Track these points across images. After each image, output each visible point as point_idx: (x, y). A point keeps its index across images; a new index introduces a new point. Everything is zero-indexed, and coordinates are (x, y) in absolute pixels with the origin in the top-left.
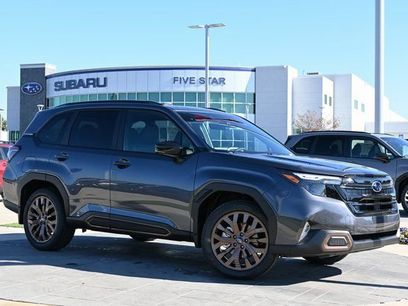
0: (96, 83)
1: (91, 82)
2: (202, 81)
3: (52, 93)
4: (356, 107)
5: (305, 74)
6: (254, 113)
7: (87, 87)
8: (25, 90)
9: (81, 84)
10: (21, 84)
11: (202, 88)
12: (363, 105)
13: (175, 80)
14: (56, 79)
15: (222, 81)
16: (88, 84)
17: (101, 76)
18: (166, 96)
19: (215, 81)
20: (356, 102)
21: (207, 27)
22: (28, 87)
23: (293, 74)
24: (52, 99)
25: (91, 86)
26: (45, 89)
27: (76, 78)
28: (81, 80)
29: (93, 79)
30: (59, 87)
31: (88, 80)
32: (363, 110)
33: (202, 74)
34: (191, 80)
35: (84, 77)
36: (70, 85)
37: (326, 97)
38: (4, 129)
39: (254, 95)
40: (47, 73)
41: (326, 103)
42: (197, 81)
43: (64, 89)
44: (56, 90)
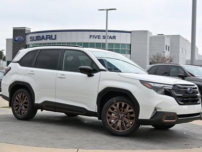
0: (51, 37)
3: (29, 42)
4: (182, 52)
6: (130, 54)
8: (15, 40)
9: (43, 38)
10: (13, 37)
11: (103, 41)
14: (31, 35)
15: (114, 37)
16: (47, 38)
17: (53, 34)
19: (110, 37)
21: (107, 10)
25: (48, 39)
26: (25, 40)
27: (41, 35)
28: (43, 36)
29: (49, 36)
31: (47, 36)
33: (104, 34)
34: (99, 37)
35: (45, 34)
36: (38, 38)
37: (166, 46)
38: (4, 60)
39: (130, 45)
40: (26, 32)
41: (166, 49)
42: (102, 37)
43: (35, 40)
44: (31, 41)
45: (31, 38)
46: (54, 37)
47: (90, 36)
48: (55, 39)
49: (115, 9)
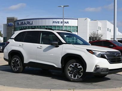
3: (16, 26)
6: (77, 32)
7: (27, 24)
9: (25, 23)
10: (7, 23)
11: (62, 25)
12: (110, 30)
15: (68, 22)
17: (31, 21)
19: (65, 22)
20: (108, 29)
27: (24, 21)
32: (110, 31)
33: (62, 20)
34: (58, 22)
37: (99, 27)
38: (2, 37)
39: (77, 27)
40: (15, 20)
41: (99, 29)
42: (60, 22)
47: (53, 22)
49: (68, 6)
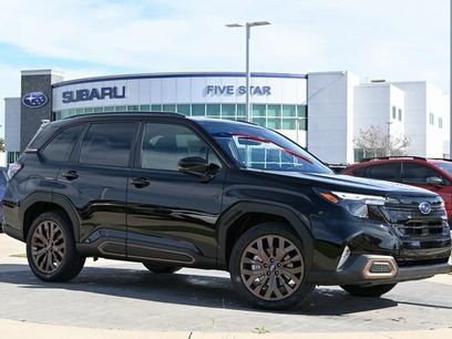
0: (113, 93)
1: (108, 91)
2: (242, 90)
3: (59, 105)
4: (432, 122)
5: (369, 82)
6: (306, 129)
7: (103, 98)
8: (27, 102)
9: (94, 94)
10: (22, 94)
11: (242, 99)
12: (440, 120)
13: (209, 89)
14: (64, 89)
15: (267, 90)
16: (104, 95)
17: (119, 84)
18: (198, 109)
19: (258, 91)
20: (432, 116)
21: (248, 26)
22: (31, 99)
23: (353, 81)
24: (60, 113)
25: (107, 97)
26: (50, 100)
27: (89, 87)
28: (94, 90)
29: (109, 89)
30: (68, 97)
31: (103, 89)
32: (440, 125)
33: (241, 81)
34: (229, 90)
35: (99, 86)
36: (82, 95)
37: (394, 109)
39: (307, 107)
40: (53, 82)
41: (394, 117)
42: (236, 90)
43: (74, 101)
44: (64, 102)
45: (64, 94)
46: (120, 93)
48: (123, 96)
